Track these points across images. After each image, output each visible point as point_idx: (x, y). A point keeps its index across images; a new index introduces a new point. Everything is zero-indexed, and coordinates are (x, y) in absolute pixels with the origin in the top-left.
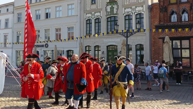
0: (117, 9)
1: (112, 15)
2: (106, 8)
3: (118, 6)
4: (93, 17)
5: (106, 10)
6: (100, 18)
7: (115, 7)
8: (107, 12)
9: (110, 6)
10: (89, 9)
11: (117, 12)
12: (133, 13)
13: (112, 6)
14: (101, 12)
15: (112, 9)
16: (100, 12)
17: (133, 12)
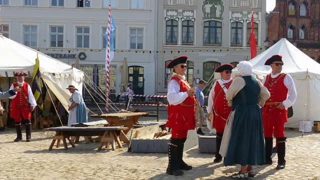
0: (222, 11)
1: (213, 19)
2: (203, 6)
3: (223, 7)
4: (180, 17)
5: (204, 9)
6: (193, 20)
7: (218, 7)
8: (205, 13)
9: (211, 6)
10: (171, 4)
11: (221, 15)
12: (244, 21)
13: (213, 6)
14: (195, 11)
15: (213, 10)
16: (193, 11)
17: (244, 19)
